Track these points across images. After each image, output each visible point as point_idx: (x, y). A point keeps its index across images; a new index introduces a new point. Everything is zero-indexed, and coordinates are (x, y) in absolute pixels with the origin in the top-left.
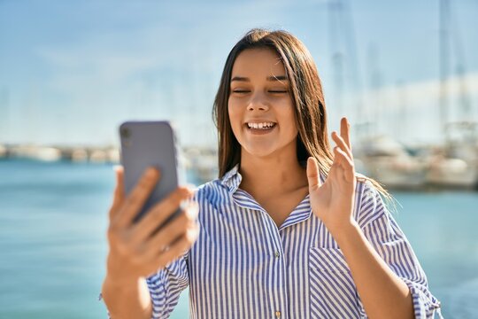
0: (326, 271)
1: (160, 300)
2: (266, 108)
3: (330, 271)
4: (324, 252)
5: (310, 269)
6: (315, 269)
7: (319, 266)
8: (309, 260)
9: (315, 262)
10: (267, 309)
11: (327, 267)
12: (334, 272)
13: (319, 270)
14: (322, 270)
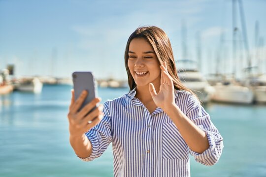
0: (170, 132)
1: (96, 145)
2: (142, 66)
3: (172, 133)
4: (169, 124)
5: (163, 132)
6: (165, 132)
7: (167, 131)
8: (163, 128)
9: (165, 129)
10: (144, 149)
11: (170, 131)
12: (174, 133)
13: (167, 132)
14: (168, 132)
